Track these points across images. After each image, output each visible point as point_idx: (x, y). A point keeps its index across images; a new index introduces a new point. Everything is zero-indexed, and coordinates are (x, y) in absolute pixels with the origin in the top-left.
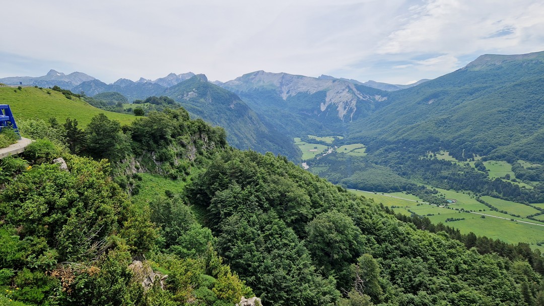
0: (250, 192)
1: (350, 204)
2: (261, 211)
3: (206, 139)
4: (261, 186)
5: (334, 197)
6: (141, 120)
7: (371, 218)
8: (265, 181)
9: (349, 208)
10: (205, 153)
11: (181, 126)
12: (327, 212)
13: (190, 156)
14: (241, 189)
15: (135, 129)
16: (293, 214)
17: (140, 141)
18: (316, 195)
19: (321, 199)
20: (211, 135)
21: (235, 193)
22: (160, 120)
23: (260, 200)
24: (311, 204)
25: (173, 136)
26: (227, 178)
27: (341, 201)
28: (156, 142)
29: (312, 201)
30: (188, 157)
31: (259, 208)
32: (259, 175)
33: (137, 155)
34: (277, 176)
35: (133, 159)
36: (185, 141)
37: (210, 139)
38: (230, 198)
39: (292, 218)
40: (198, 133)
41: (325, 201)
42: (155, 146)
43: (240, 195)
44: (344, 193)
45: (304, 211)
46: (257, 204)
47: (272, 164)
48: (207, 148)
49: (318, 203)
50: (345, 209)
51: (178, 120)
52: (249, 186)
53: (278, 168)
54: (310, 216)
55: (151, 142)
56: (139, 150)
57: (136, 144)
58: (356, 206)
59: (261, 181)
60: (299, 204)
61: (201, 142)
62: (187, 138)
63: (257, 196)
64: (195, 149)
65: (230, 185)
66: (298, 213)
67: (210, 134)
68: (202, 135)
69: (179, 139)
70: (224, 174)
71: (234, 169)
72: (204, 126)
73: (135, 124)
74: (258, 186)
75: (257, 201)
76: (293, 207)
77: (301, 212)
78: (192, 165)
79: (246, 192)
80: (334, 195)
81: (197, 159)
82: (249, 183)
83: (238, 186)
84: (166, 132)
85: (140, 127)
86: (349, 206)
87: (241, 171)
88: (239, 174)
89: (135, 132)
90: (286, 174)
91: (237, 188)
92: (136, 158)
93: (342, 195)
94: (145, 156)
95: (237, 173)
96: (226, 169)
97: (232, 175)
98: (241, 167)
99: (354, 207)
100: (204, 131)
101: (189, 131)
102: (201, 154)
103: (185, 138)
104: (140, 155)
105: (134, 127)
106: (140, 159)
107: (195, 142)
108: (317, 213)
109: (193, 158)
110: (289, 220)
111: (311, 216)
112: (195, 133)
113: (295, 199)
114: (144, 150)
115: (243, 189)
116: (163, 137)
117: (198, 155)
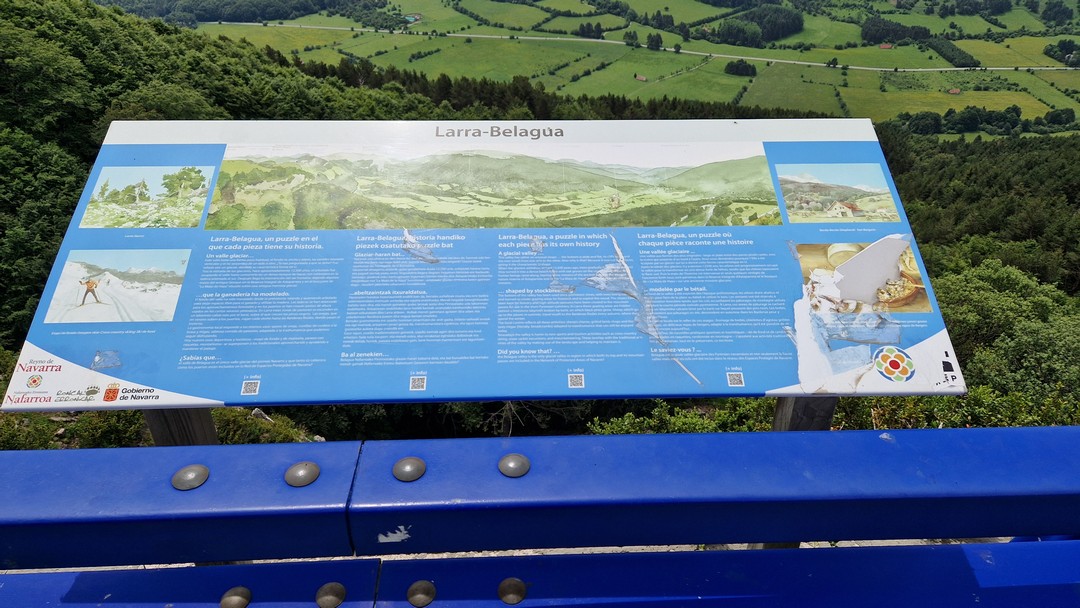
1: (191, 60)
5: (146, 49)
7: (247, 84)
9: (192, 70)
12: (137, 87)
16: (48, 110)
18: (96, 51)
19: (113, 60)
24: (90, 76)
27: (167, 55)
29: (90, 68)
39: (48, 118)
41: (125, 64)
44: (173, 37)
45: (73, 96)
49: (107, 70)
50: (182, 74)
54: (95, 106)
58: (207, 62)
60: (56, 83)
66: (60, 105)
76: (43, 93)
77: (65, 100)
80: (145, 43)
86: (190, 64)
93: (169, 42)
99: (202, 64)
108: (111, 95)
110: (40, 127)
111: (100, 106)
113: (38, 70)
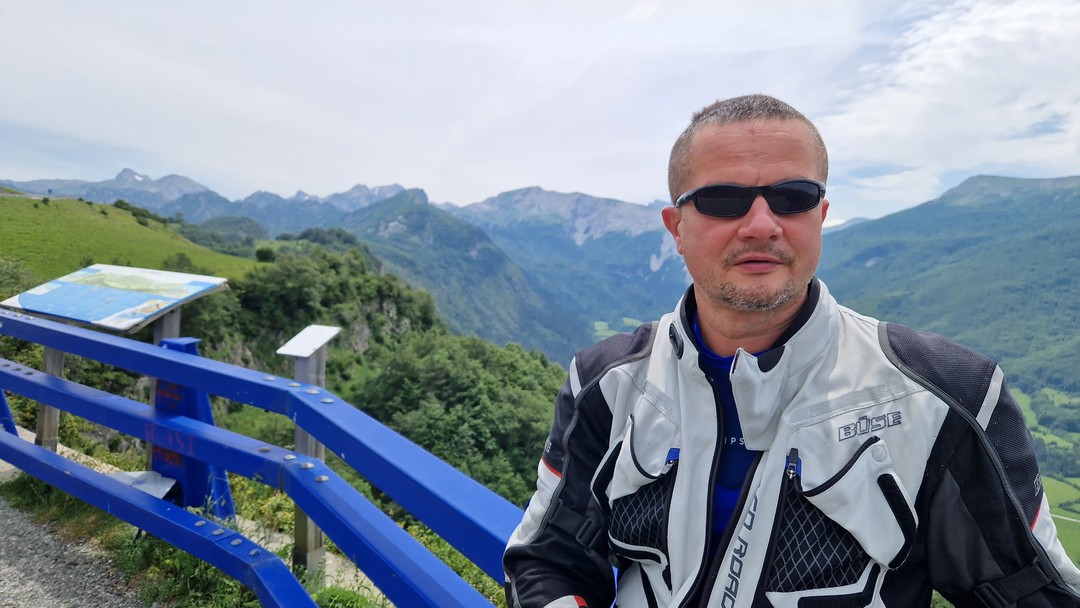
0: (460, 418)
2: (480, 456)
3: (393, 313)
4: (485, 408)
6: (264, 270)
8: (493, 397)
10: (388, 340)
11: (343, 286)
13: (356, 344)
14: (443, 411)
15: (249, 286)
17: (257, 309)
20: (404, 305)
21: (431, 418)
22: (300, 271)
23: (480, 434)
25: (325, 303)
26: (419, 388)
28: (290, 313)
30: (351, 345)
31: (476, 449)
32: (481, 385)
33: (248, 335)
34: (519, 389)
35: (240, 344)
36: (347, 315)
37: (400, 313)
38: (420, 426)
40: (377, 300)
42: (286, 319)
43: (440, 423)
46: (472, 442)
47: (512, 367)
48: (393, 330)
51: (338, 273)
52: (459, 407)
53: (525, 374)
55: (279, 313)
56: (252, 327)
57: (248, 316)
59: (485, 398)
61: (381, 318)
62: (352, 309)
63: (474, 428)
64: (367, 332)
65: (422, 402)
67: (402, 304)
68: (385, 305)
69: (337, 310)
70: (414, 380)
71: (434, 371)
72: (391, 288)
73: (251, 276)
74: (477, 408)
75: (472, 437)
78: (359, 361)
79: (452, 417)
81: (368, 350)
82: (461, 401)
83: (438, 405)
84: (308, 294)
85: (259, 283)
87: (447, 376)
88: (444, 381)
89: (249, 292)
90: (540, 388)
91: (436, 408)
92: (245, 341)
94: (265, 339)
95: (440, 379)
96: (419, 370)
97: (430, 383)
98: (449, 367)
100: (389, 296)
101: (359, 294)
102: (379, 340)
103: (348, 309)
104: (254, 336)
105: (248, 282)
106: (254, 344)
107: (369, 317)
109: (361, 348)
112: (370, 299)
114: (263, 326)
115: (447, 411)
116: (303, 302)
117: (373, 342)
